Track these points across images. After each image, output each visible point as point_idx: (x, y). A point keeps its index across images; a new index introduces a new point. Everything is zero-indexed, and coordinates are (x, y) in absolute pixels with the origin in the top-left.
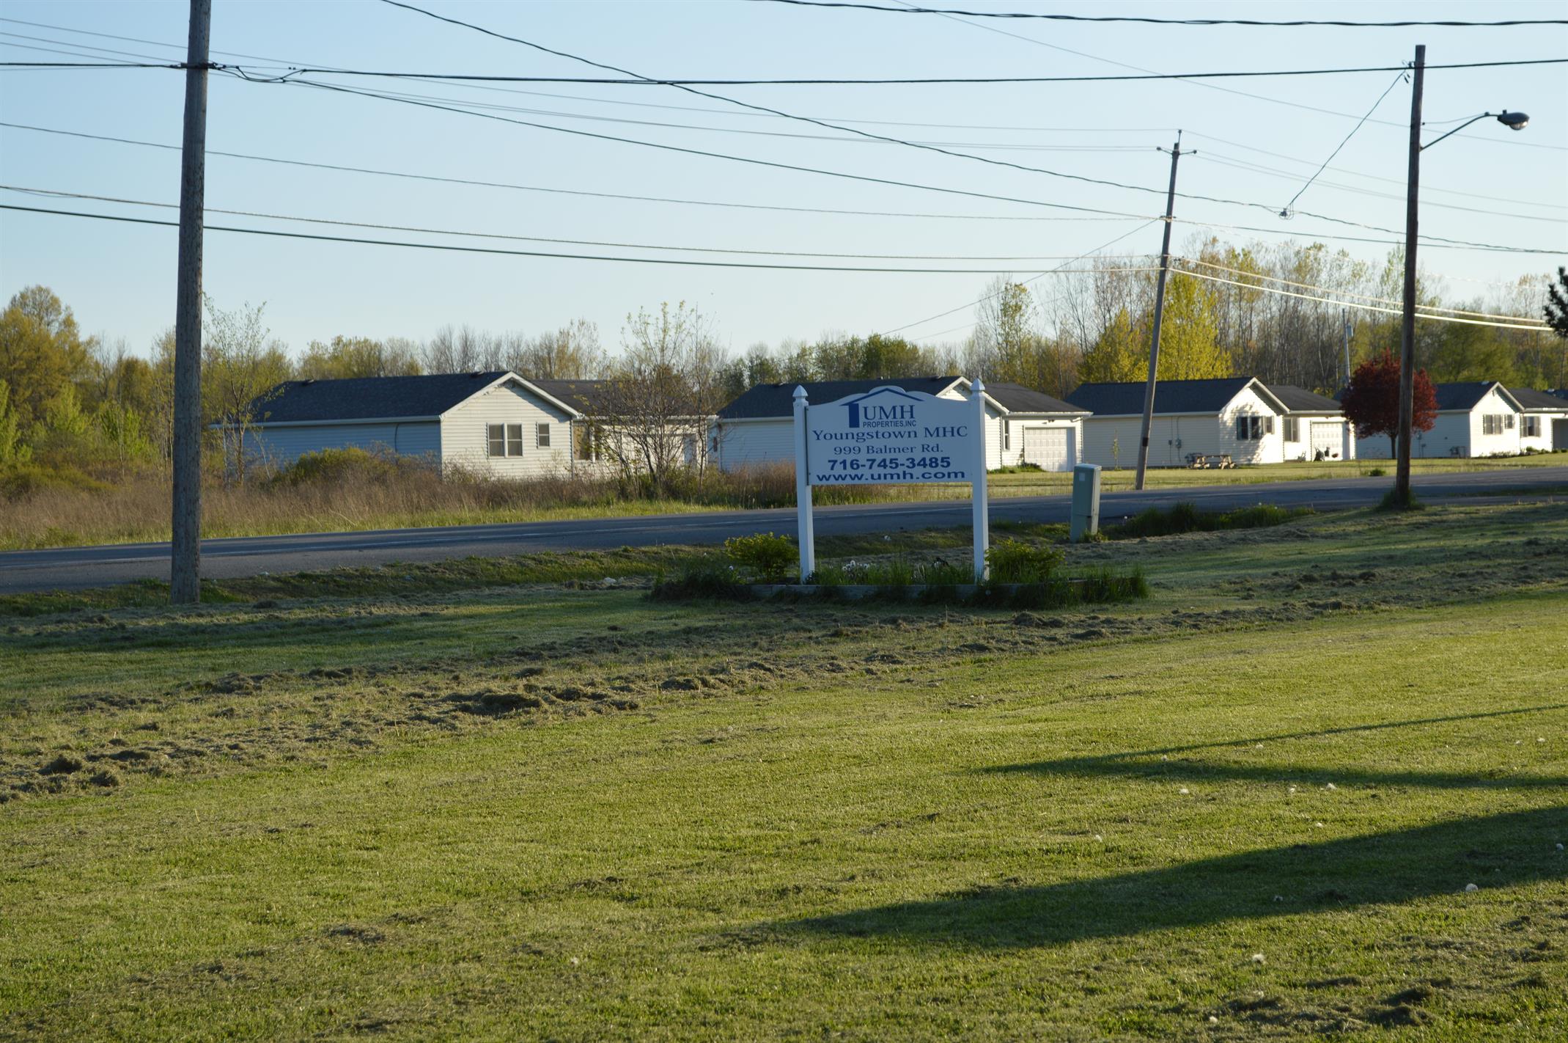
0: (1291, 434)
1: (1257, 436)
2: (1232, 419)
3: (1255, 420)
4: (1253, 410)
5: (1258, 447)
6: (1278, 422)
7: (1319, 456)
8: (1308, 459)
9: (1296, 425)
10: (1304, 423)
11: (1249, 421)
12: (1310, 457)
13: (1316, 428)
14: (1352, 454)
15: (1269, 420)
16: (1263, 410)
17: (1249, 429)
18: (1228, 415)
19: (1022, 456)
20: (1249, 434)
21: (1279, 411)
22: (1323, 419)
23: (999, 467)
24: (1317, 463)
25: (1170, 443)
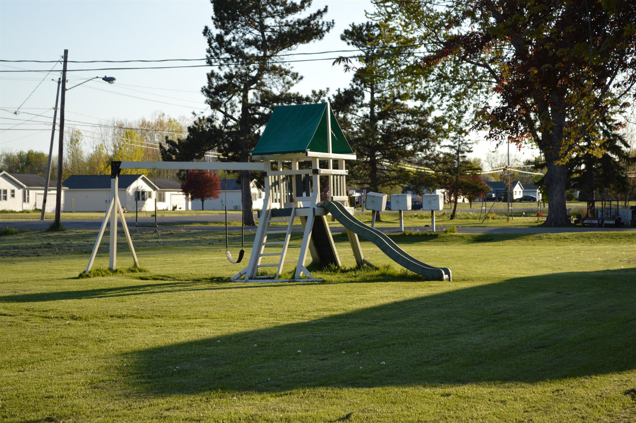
0: (161, 198)
1: (144, 199)
2: (133, 192)
3: (143, 193)
4: (143, 188)
5: (144, 204)
6: (154, 194)
7: (175, 208)
8: (169, 209)
9: (164, 195)
10: (168, 194)
11: (140, 193)
12: (170, 209)
13: (173, 197)
14: (190, 208)
15: (150, 193)
16: (147, 188)
17: (140, 196)
18: (131, 190)
19: (35, 205)
20: (141, 198)
21: (155, 189)
22: (177, 193)
23: (21, 210)
24: (173, 211)
25: (106, 201)
